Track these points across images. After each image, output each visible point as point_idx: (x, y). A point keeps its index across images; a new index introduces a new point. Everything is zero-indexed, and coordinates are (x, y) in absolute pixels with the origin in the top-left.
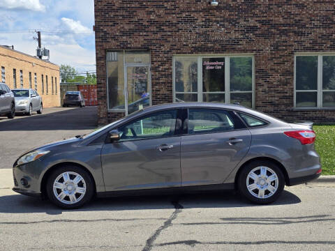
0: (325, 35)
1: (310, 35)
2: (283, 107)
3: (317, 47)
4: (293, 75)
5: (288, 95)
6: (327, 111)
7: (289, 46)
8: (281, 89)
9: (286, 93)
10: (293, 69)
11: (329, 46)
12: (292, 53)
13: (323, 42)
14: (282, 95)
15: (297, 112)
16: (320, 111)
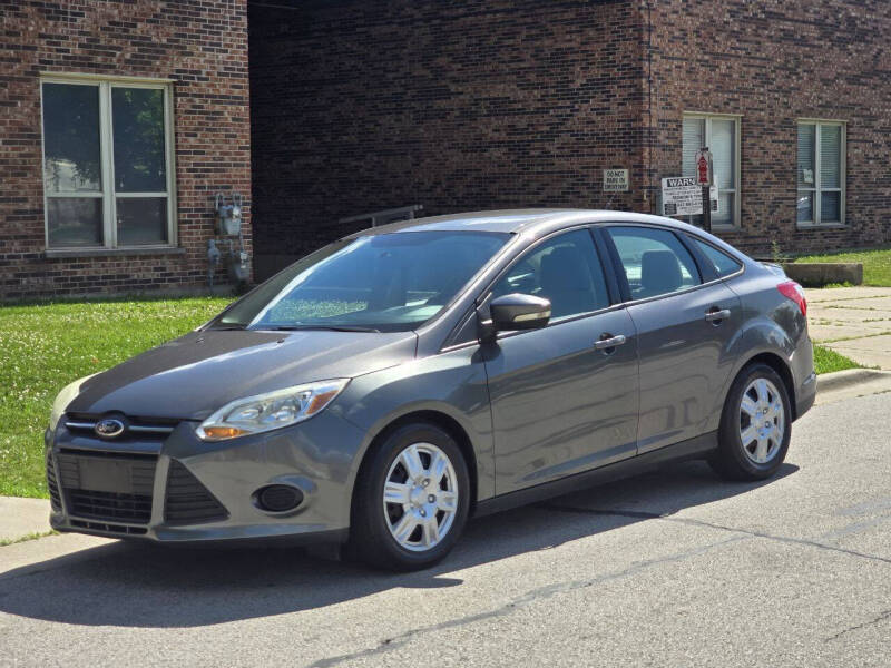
0: (118, 24)
1: (79, 20)
2: (17, 246)
3: (99, 59)
4: (39, 143)
5: (28, 206)
6: (131, 256)
7: (26, 48)
8: (9, 188)
9: (25, 200)
10: (38, 124)
11: (128, 56)
12: (35, 72)
13: (114, 42)
14: (12, 207)
15: (56, 260)
16: (114, 256)
